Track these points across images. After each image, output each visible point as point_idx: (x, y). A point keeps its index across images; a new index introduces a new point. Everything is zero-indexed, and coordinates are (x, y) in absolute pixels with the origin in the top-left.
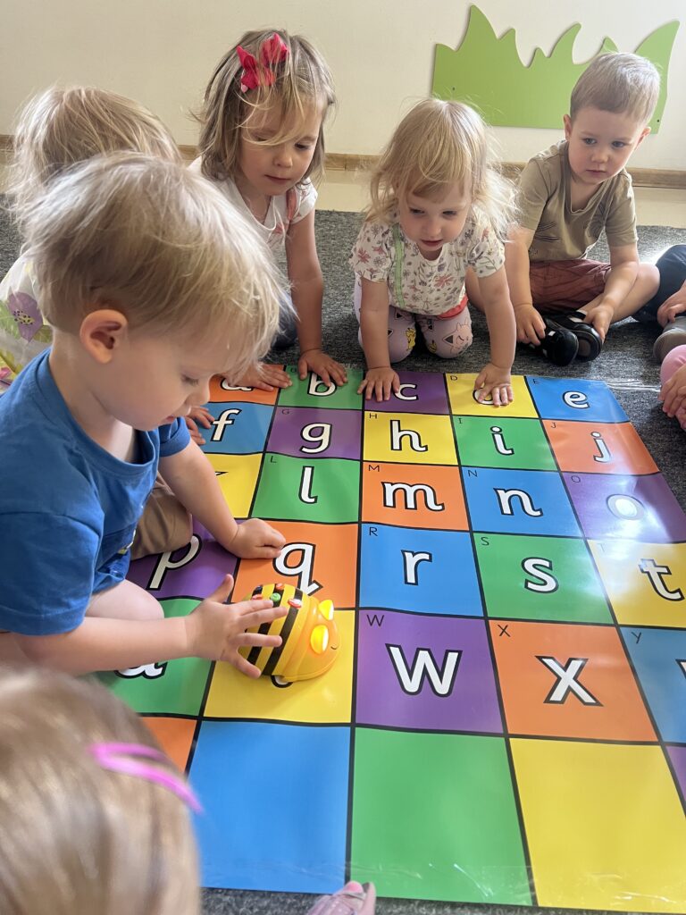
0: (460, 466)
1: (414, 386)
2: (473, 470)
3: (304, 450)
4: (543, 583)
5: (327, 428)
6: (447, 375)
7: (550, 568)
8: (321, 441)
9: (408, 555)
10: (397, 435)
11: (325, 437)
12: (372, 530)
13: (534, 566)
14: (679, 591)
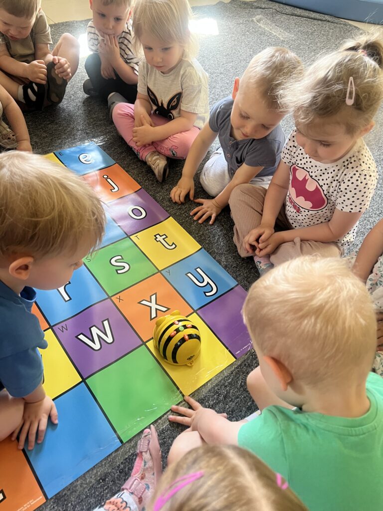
4: (123, 267)
13: (116, 261)
14: (173, 243)
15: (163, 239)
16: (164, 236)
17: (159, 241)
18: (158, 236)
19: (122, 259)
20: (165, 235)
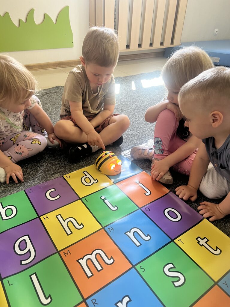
0: (103, 228)
2: (109, 227)
3: (23, 262)
4: (178, 279)
8: (29, 250)
9: (119, 305)
10: (65, 224)
11: (30, 246)
12: (94, 301)
13: (169, 270)
14: (217, 248)
15: (206, 242)
16: (205, 240)
17: (202, 245)
18: (199, 239)
19: (174, 267)
20: (205, 238)
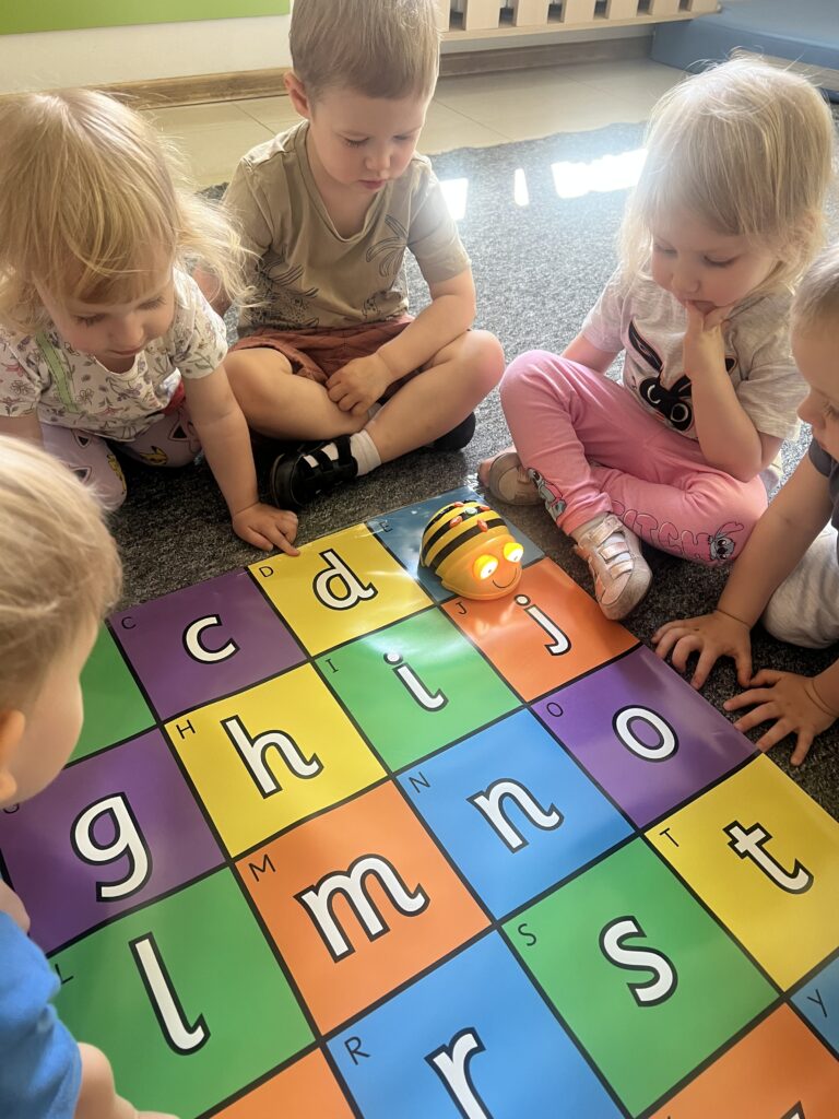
0: (391, 776)
1: (213, 620)
2: (413, 773)
3: (106, 892)
4: (650, 976)
5: (116, 804)
6: (254, 569)
7: (640, 934)
8: (127, 850)
9: (441, 1060)
10: (254, 755)
11: (129, 836)
12: (354, 1045)
13: (620, 942)
14: (798, 866)
15: (759, 844)
16: (758, 835)
17: (747, 853)
18: (736, 831)
20: (757, 826)
